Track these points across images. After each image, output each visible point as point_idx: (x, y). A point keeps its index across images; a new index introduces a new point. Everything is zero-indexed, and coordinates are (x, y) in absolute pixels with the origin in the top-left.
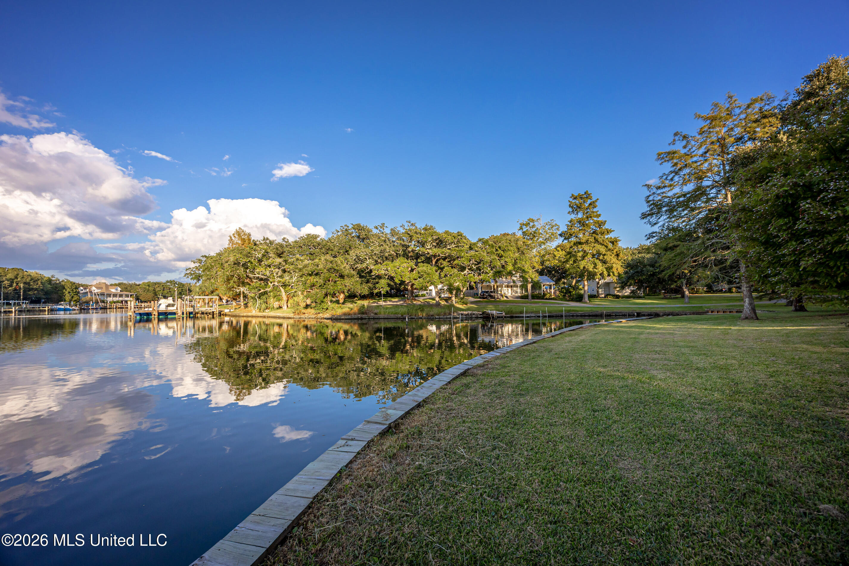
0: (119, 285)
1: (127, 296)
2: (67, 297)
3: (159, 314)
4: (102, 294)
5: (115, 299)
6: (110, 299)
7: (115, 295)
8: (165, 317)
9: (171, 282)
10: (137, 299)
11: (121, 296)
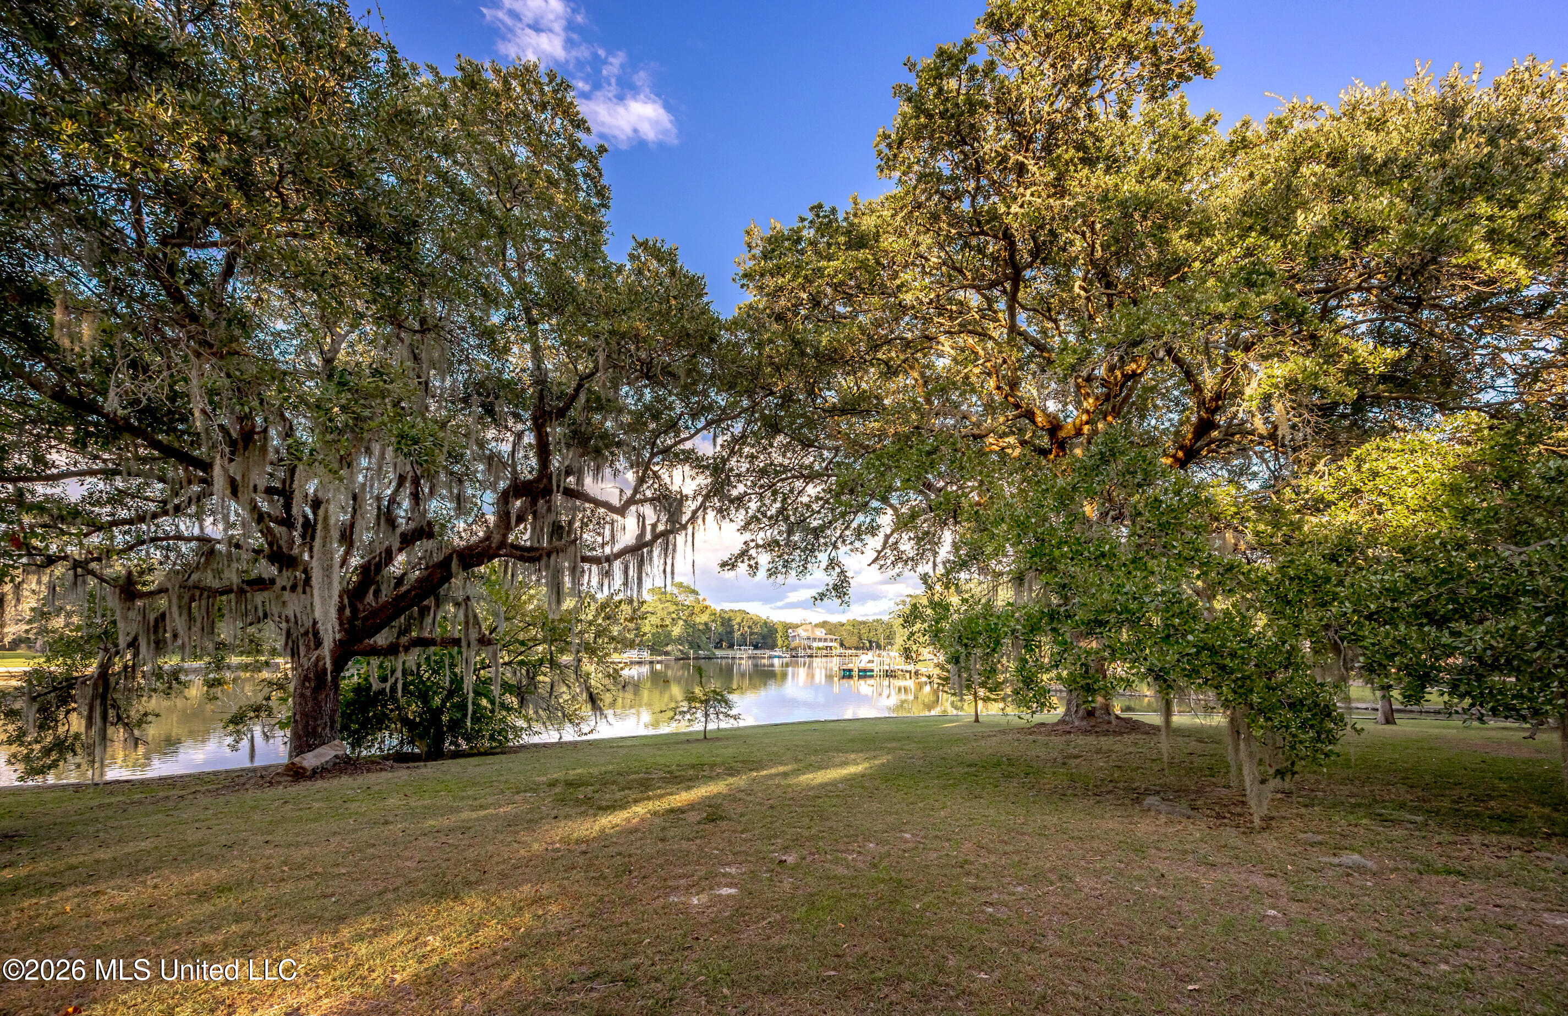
0: (824, 624)
1: (831, 640)
2: (780, 642)
3: (860, 671)
4: (809, 638)
5: (821, 644)
6: (815, 645)
7: (820, 640)
8: (865, 674)
9: (878, 621)
10: (842, 645)
11: (825, 640)
